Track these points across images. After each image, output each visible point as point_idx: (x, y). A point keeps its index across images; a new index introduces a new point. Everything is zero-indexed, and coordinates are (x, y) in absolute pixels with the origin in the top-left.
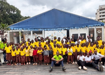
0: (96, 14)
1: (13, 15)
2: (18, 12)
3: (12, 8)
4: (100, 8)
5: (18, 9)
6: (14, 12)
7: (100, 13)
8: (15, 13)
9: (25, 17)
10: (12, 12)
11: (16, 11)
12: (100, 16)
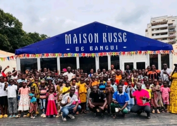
0: (147, 31)
1: (10, 30)
2: (18, 25)
3: (7, 18)
4: (152, 22)
5: (18, 21)
6: (10, 25)
7: (153, 30)
8: (13, 26)
9: (30, 33)
10: (8, 25)
11: (14, 24)
12: (153, 35)
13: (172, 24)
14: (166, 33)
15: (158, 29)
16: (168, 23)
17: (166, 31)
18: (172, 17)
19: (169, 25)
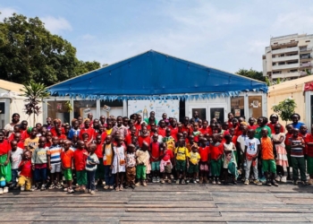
0: (264, 58)
1: (58, 59)
2: (71, 51)
3: (54, 43)
4: (272, 44)
5: (70, 45)
6: (59, 51)
7: (274, 56)
8: (63, 53)
10: (56, 51)
11: (64, 50)
12: (274, 64)
13: (306, 47)
14: (296, 62)
15: (282, 55)
16: (299, 45)
17: (297, 57)
18: (306, 36)
19: (301, 48)
